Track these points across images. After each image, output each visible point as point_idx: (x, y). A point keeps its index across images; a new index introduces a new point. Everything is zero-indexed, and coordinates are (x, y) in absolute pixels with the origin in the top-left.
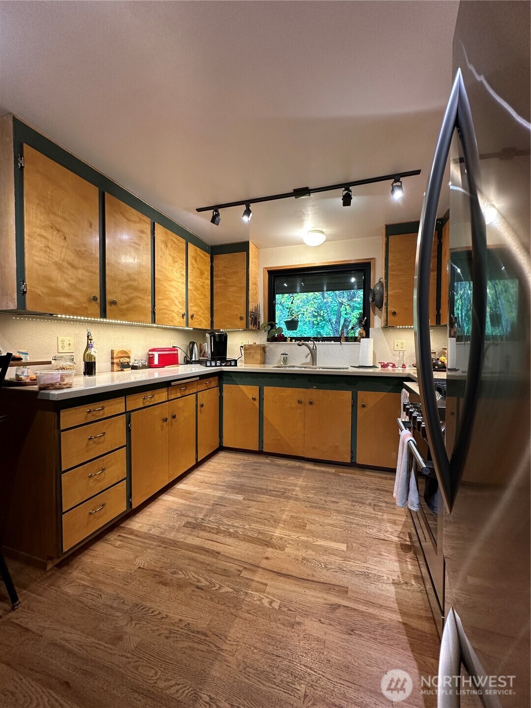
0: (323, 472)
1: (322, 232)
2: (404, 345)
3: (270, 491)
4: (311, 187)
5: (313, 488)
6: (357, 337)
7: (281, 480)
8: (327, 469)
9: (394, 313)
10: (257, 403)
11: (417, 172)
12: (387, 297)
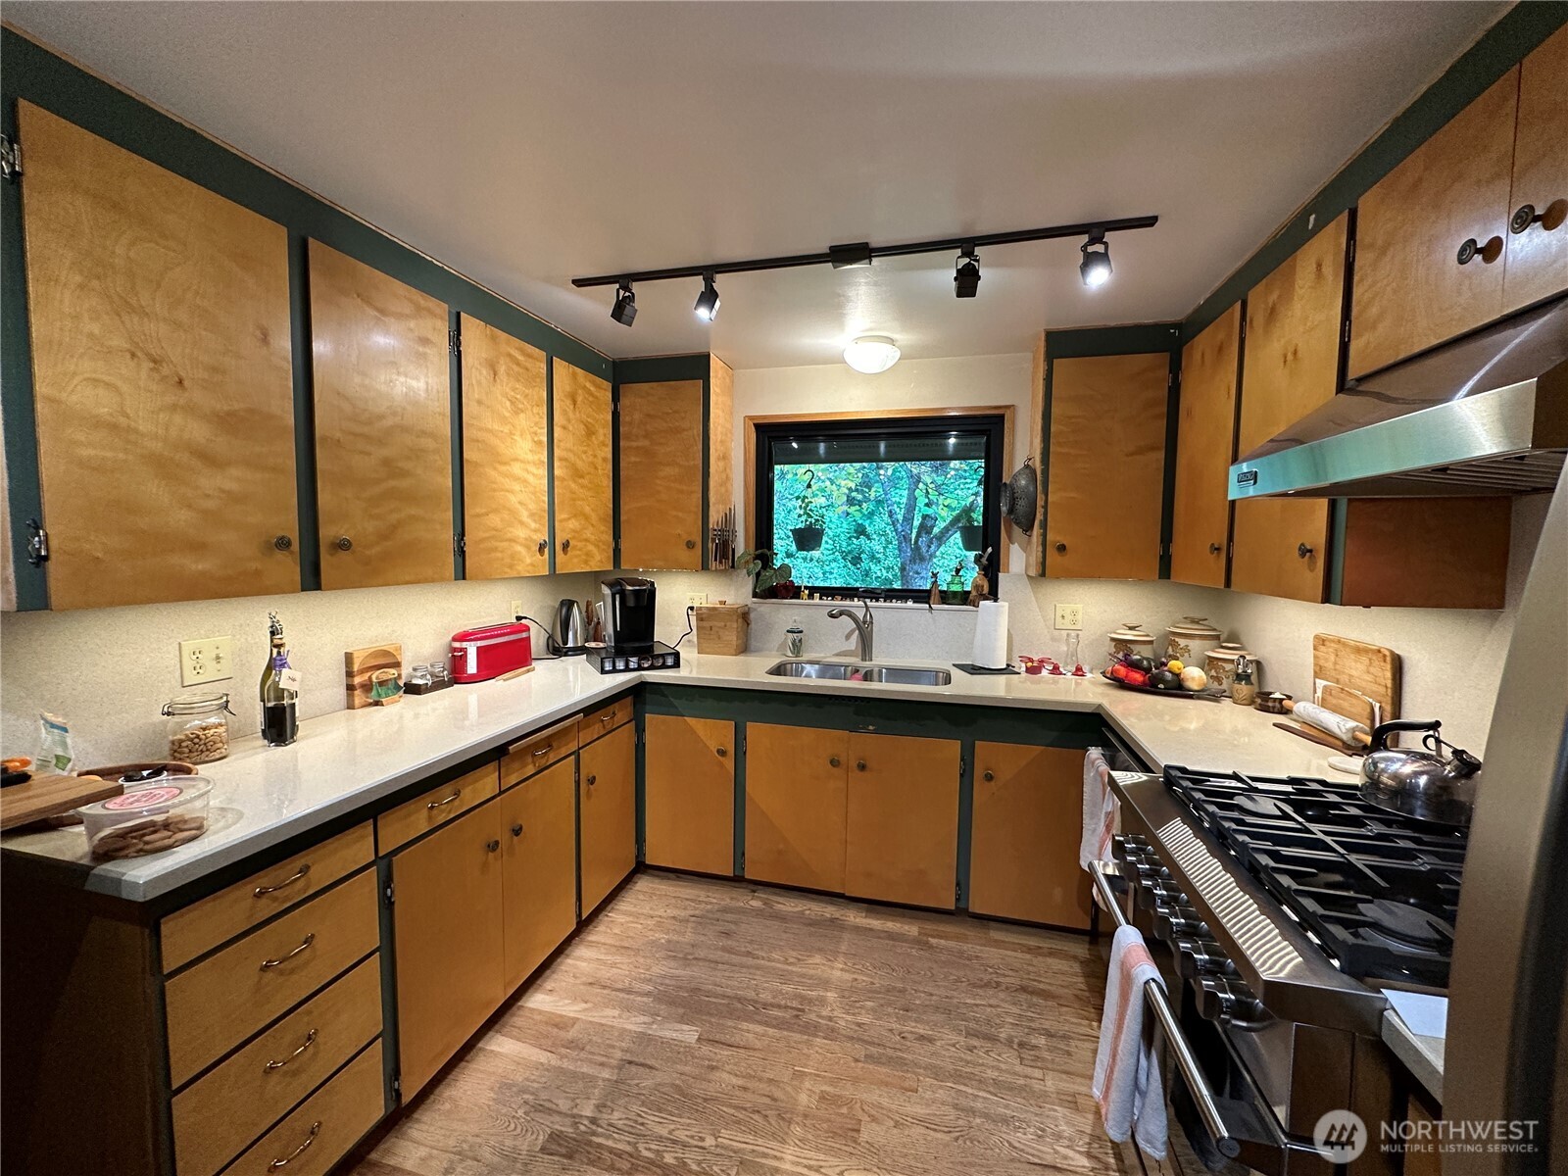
0: (891, 936)
1: (892, 341)
2: (1079, 617)
3: (765, 1006)
4: (875, 242)
5: (871, 992)
6: (969, 593)
7: (790, 968)
8: (899, 925)
9: (1062, 548)
10: (729, 763)
11: (1149, 222)
12: (1045, 507)
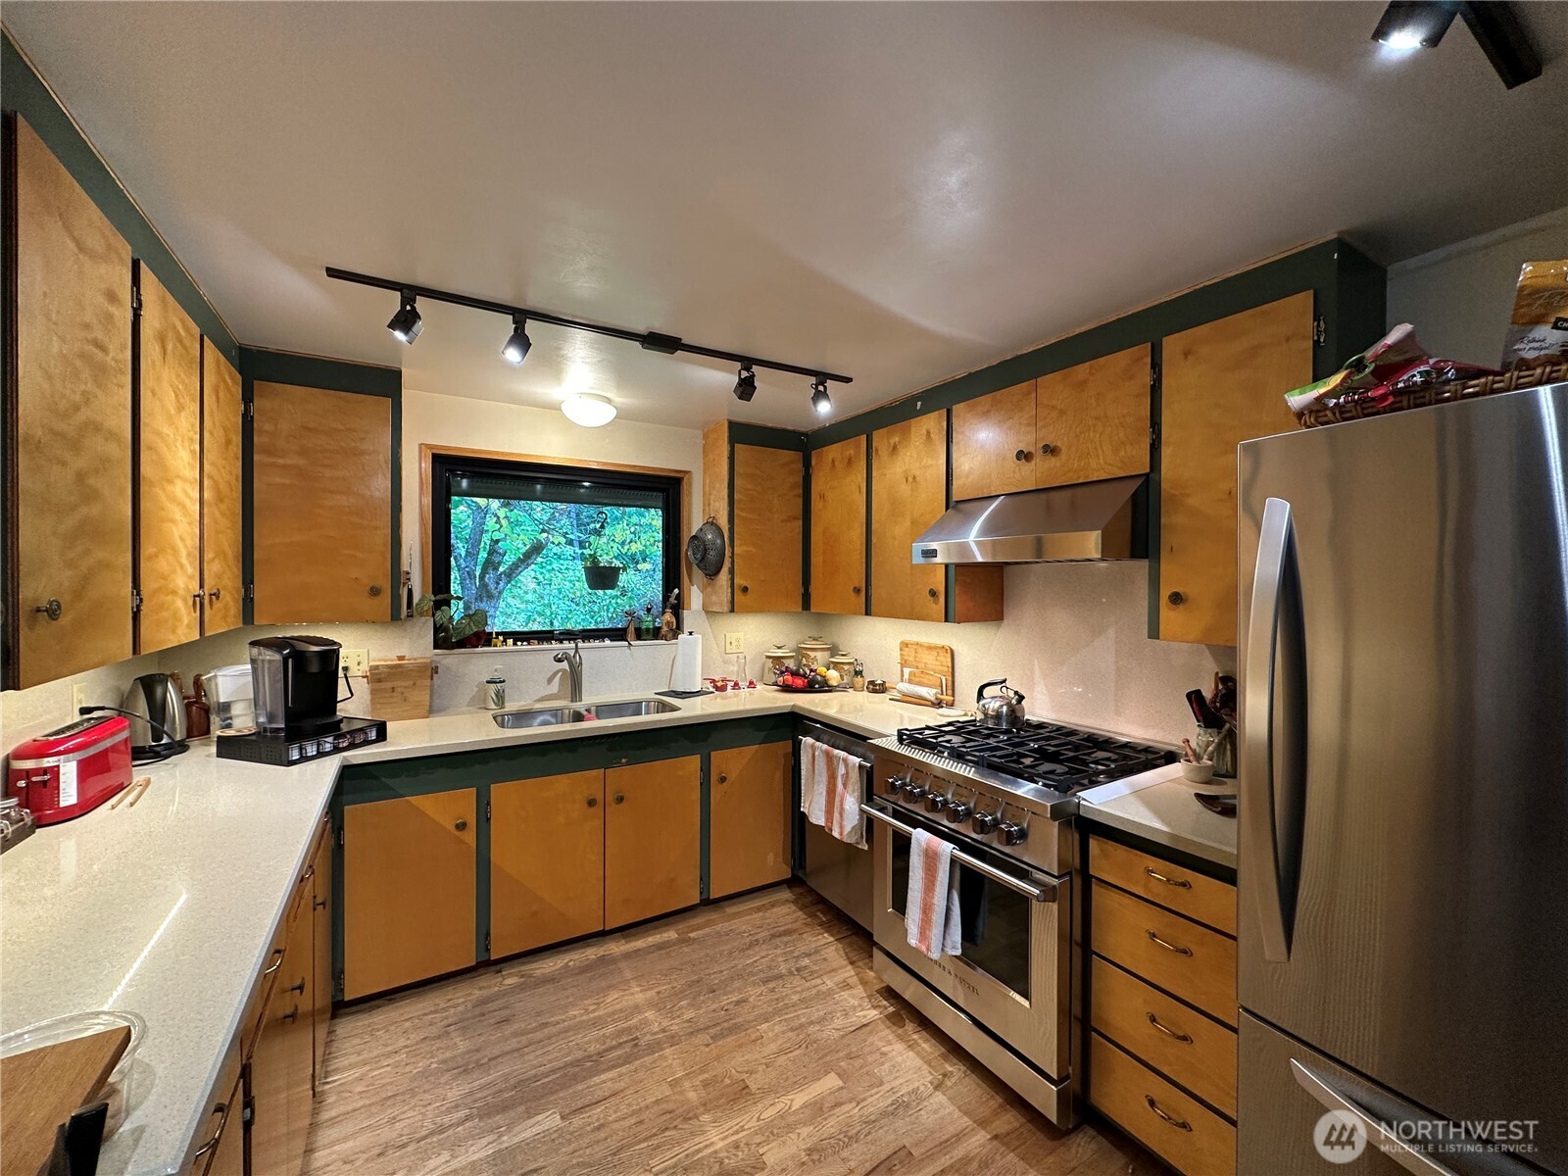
0: (661, 947)
1: (609, 401)
2: (741, 643)
3: (600, 1054)
4: (686, 340)
6: (660, 628)
8: (658, 936)
9: (745, 589)
10: (470, 837)
11: (848, 380)
12: (732, 557)
